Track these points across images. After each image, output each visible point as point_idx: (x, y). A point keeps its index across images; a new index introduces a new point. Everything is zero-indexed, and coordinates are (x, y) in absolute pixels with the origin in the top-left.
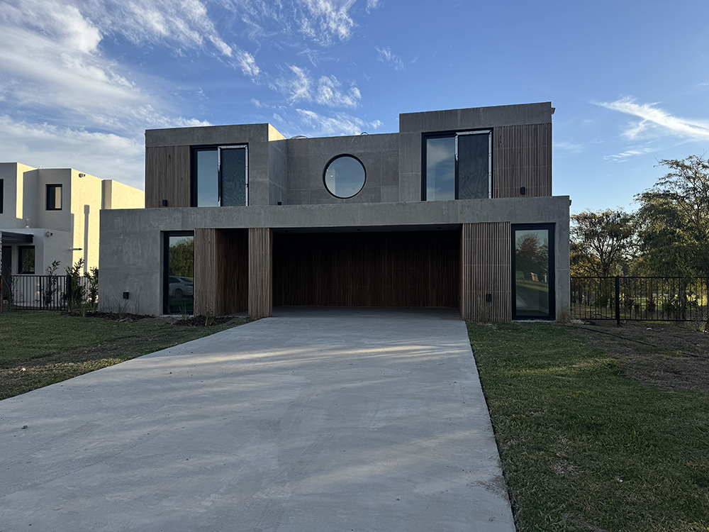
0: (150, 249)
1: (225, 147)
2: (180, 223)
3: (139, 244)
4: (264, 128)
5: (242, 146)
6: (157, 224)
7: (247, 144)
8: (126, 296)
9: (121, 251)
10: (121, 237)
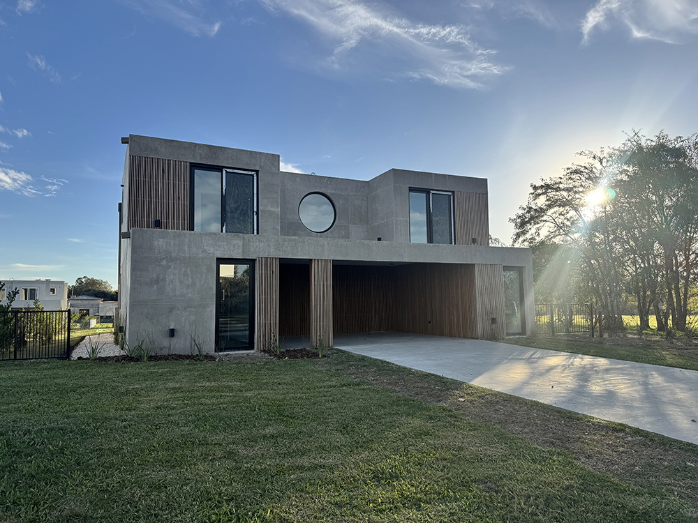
0: (204, 278)
1: (231, 171)
2: (240, 251)
3: (189, 272)
4: (275, 159)
5: (250, 173)
6: (212, 250)
7: (257, 172)
8: (172, 333)
9: (164, 280)
10: (164, 263)
